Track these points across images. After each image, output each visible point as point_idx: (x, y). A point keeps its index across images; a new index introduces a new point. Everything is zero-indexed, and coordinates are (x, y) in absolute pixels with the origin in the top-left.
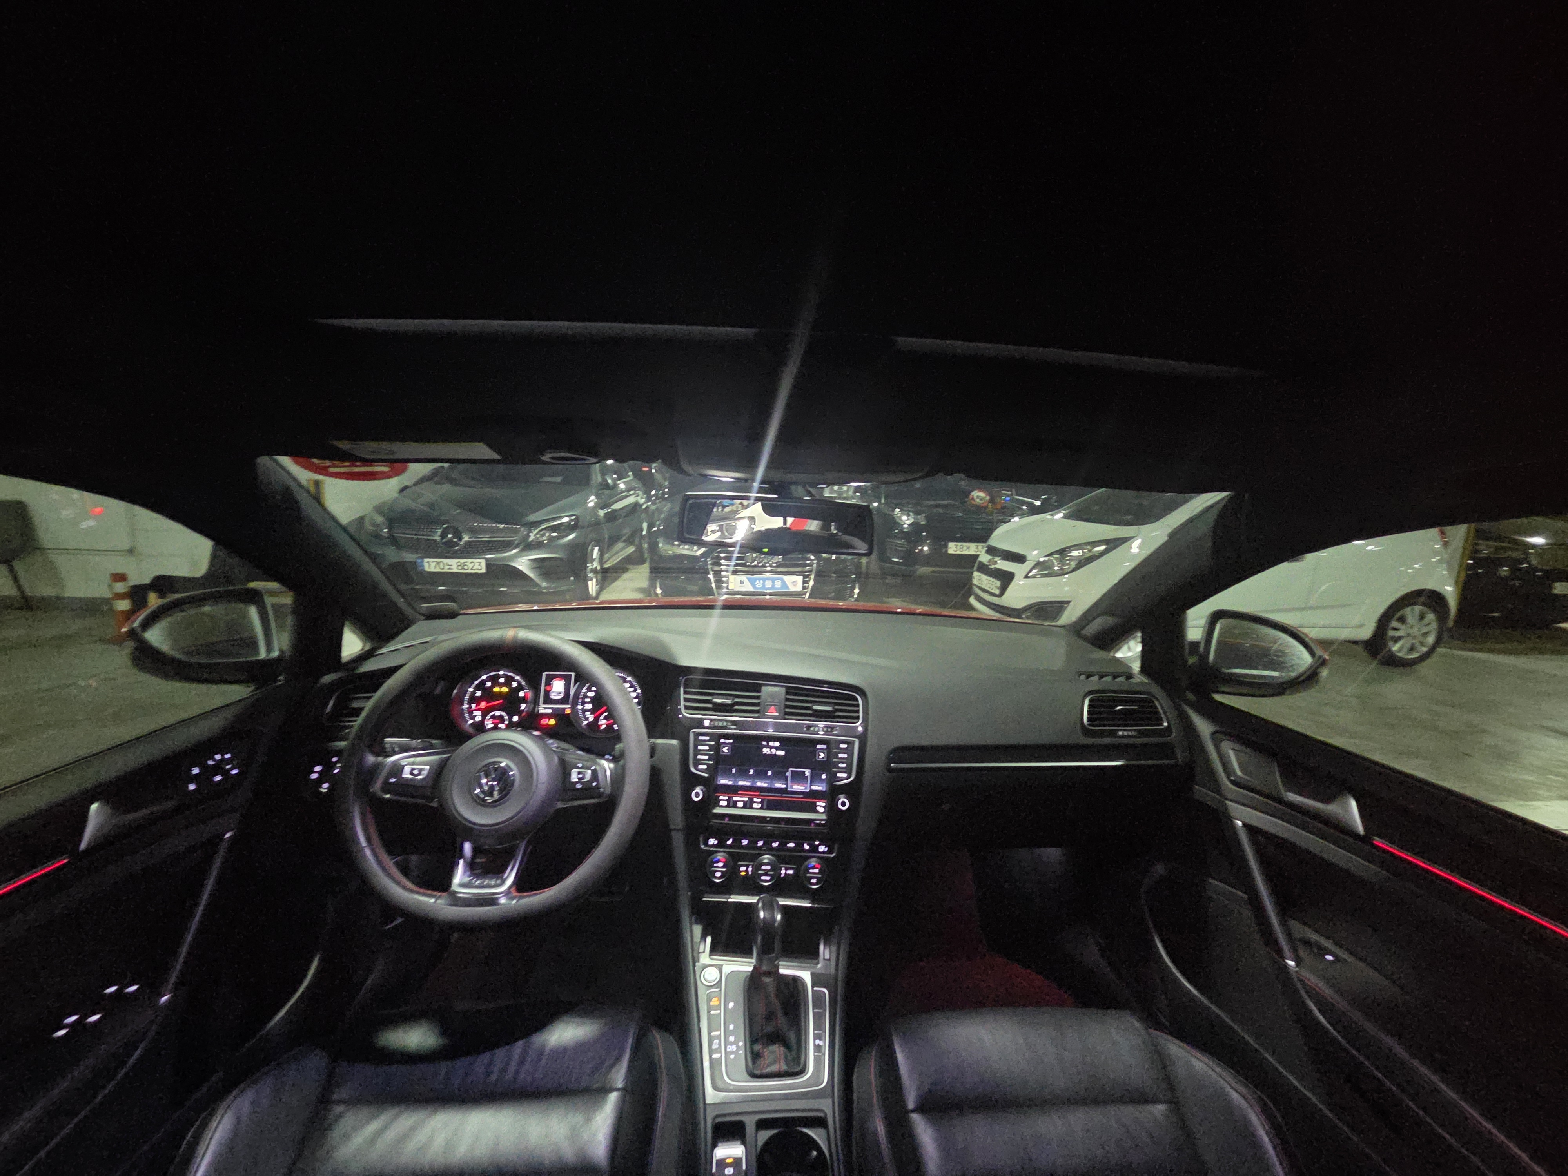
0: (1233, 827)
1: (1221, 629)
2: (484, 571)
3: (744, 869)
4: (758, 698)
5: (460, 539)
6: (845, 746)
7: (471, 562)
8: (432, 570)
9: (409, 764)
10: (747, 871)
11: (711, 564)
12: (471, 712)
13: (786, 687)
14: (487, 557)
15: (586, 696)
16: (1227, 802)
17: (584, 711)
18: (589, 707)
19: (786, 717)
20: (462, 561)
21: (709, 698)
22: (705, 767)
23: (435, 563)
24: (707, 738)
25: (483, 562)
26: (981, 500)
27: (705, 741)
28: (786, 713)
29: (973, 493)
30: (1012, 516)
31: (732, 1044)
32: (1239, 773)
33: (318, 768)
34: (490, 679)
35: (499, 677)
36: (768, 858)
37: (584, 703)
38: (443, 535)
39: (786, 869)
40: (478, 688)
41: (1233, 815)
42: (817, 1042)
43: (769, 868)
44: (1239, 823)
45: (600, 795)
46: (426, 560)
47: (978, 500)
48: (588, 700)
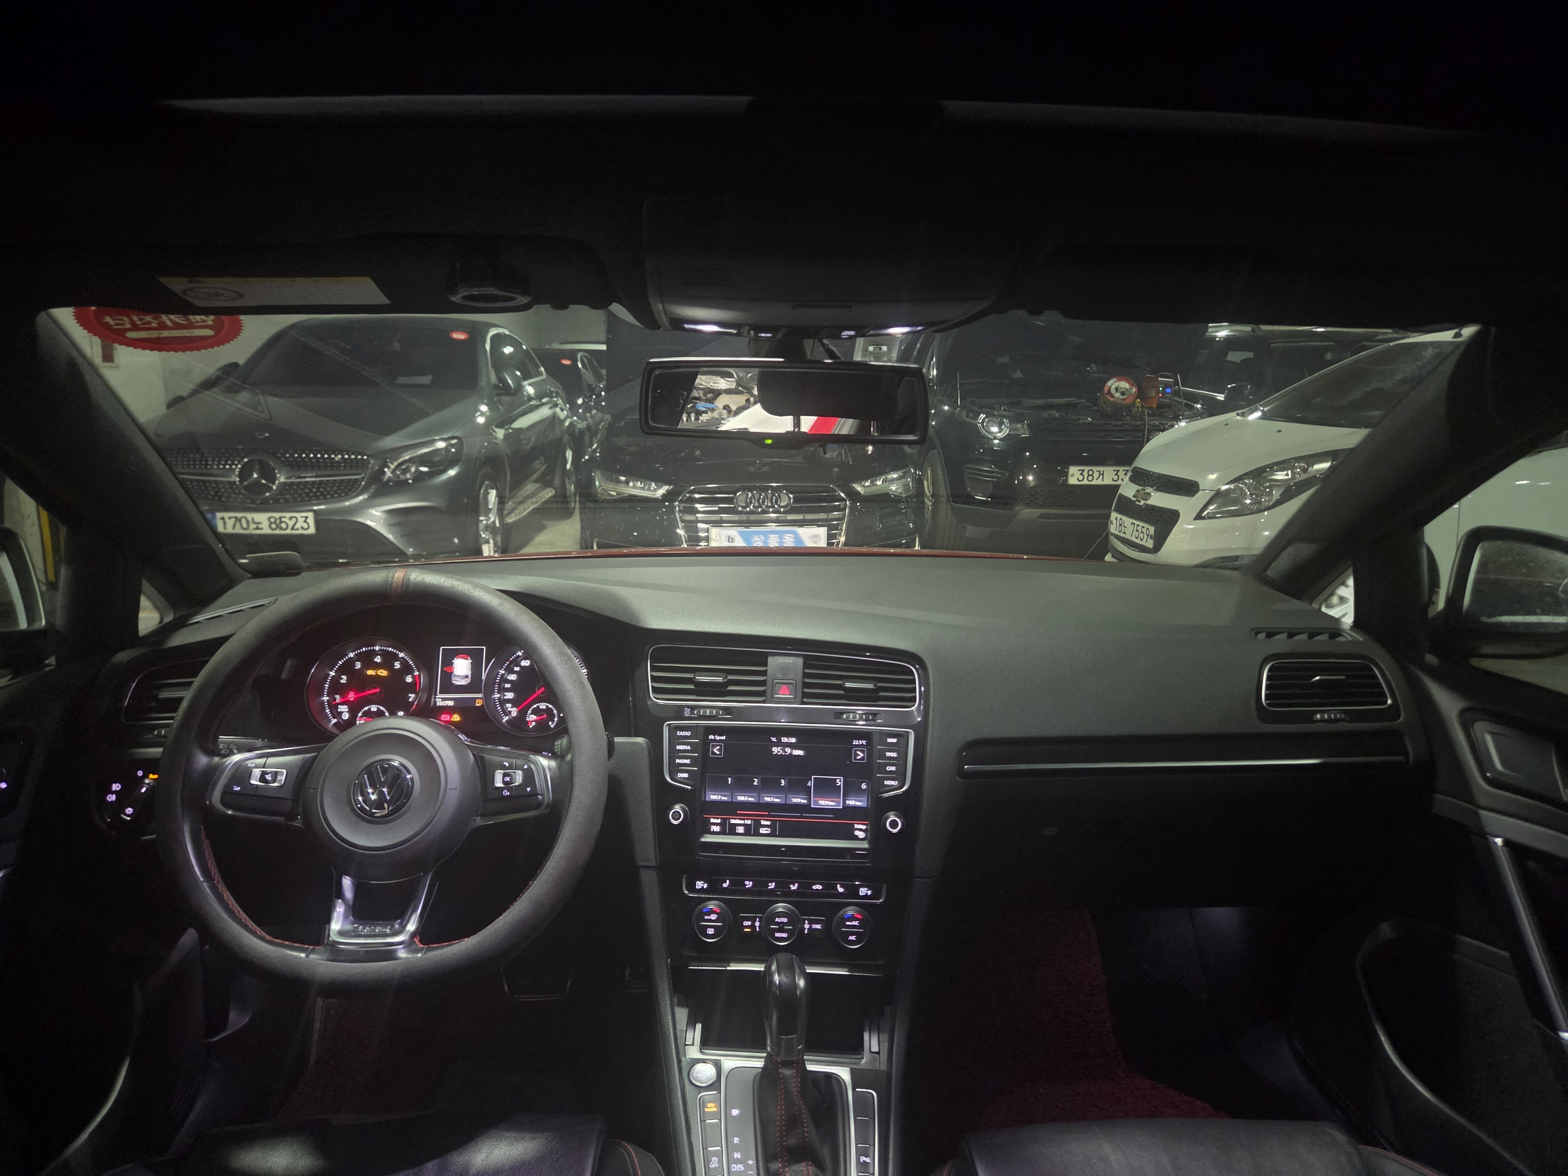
0: (1489, 847)
1: (1482, 556)
2: (312, 530)
3: (746, 923)
4: (764, 673)
5: (273, 479)
6: (894, 740)
7: (291, 518)
8: (230, 530)
9: (256, 767)
10: (753, 926)
11: (680, 511)
12: (334, 707)
13: (804, 656)
14: (315, 508)
15: (504, 680)
16: (1482, 812)
17: (503, 702)
18: (510, 695)
19: (805, 700)
20: (277, 515)
21: (691, 676)
22: (686, 775)
23: (233, 520)
24: (688, 734)
25: (311, 516)
26: (1123, 394)
27: (686, 737)
28: (805, 695)
29: (1109, 383)
30: (1177, 419)
31: (737, 1162)
32: (1499, 766)
33: (116, 787)
34: (359, 657)
35: (374, 653)
36: (782, 907)
37: (502, 690)
38: (243, 475)
39: (811, 922)
40: (341, 671)
41: (1488, 829)
42: (863, 1159)
43: (785, 920)
44: (1499, 841)
45: (539, 805)
46: (219, 515)
47: (1118, 395)
48: (508, 686)
